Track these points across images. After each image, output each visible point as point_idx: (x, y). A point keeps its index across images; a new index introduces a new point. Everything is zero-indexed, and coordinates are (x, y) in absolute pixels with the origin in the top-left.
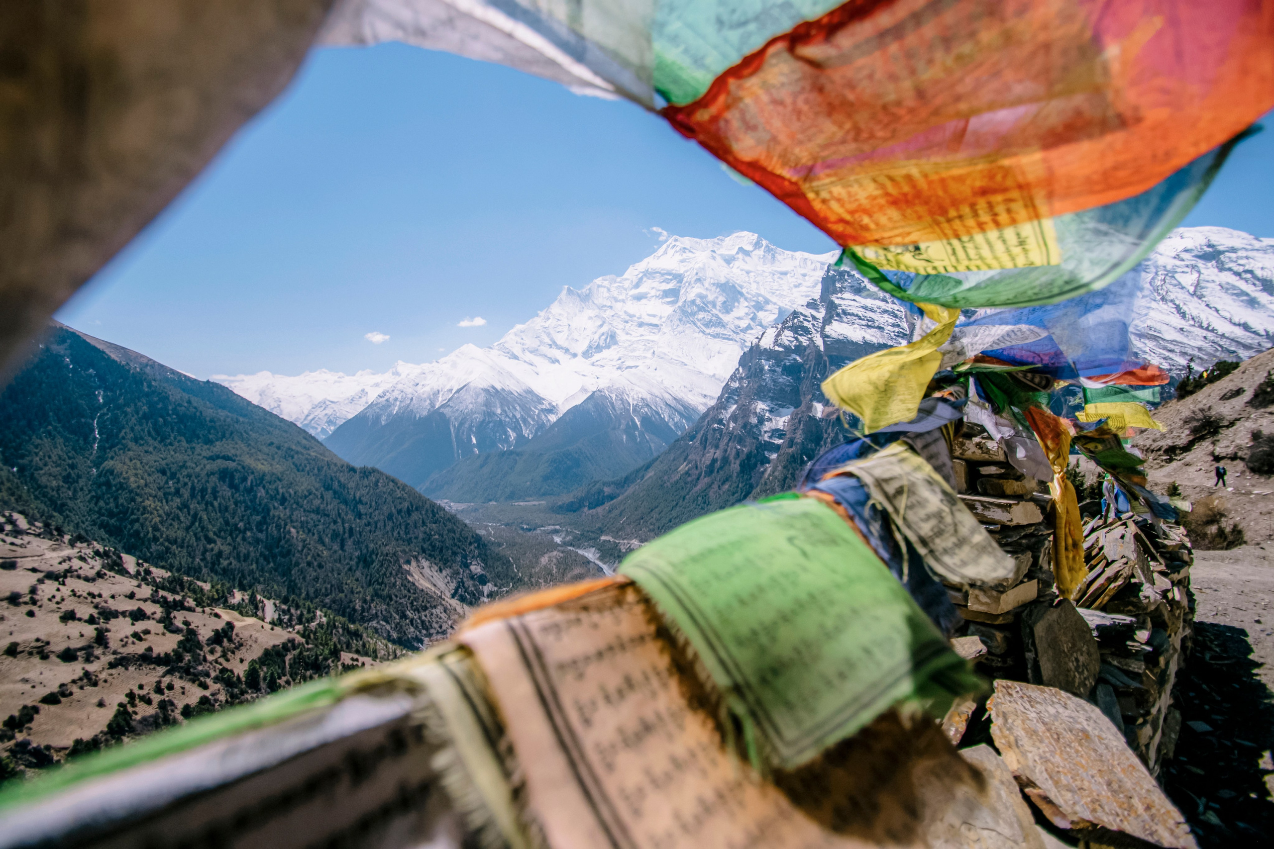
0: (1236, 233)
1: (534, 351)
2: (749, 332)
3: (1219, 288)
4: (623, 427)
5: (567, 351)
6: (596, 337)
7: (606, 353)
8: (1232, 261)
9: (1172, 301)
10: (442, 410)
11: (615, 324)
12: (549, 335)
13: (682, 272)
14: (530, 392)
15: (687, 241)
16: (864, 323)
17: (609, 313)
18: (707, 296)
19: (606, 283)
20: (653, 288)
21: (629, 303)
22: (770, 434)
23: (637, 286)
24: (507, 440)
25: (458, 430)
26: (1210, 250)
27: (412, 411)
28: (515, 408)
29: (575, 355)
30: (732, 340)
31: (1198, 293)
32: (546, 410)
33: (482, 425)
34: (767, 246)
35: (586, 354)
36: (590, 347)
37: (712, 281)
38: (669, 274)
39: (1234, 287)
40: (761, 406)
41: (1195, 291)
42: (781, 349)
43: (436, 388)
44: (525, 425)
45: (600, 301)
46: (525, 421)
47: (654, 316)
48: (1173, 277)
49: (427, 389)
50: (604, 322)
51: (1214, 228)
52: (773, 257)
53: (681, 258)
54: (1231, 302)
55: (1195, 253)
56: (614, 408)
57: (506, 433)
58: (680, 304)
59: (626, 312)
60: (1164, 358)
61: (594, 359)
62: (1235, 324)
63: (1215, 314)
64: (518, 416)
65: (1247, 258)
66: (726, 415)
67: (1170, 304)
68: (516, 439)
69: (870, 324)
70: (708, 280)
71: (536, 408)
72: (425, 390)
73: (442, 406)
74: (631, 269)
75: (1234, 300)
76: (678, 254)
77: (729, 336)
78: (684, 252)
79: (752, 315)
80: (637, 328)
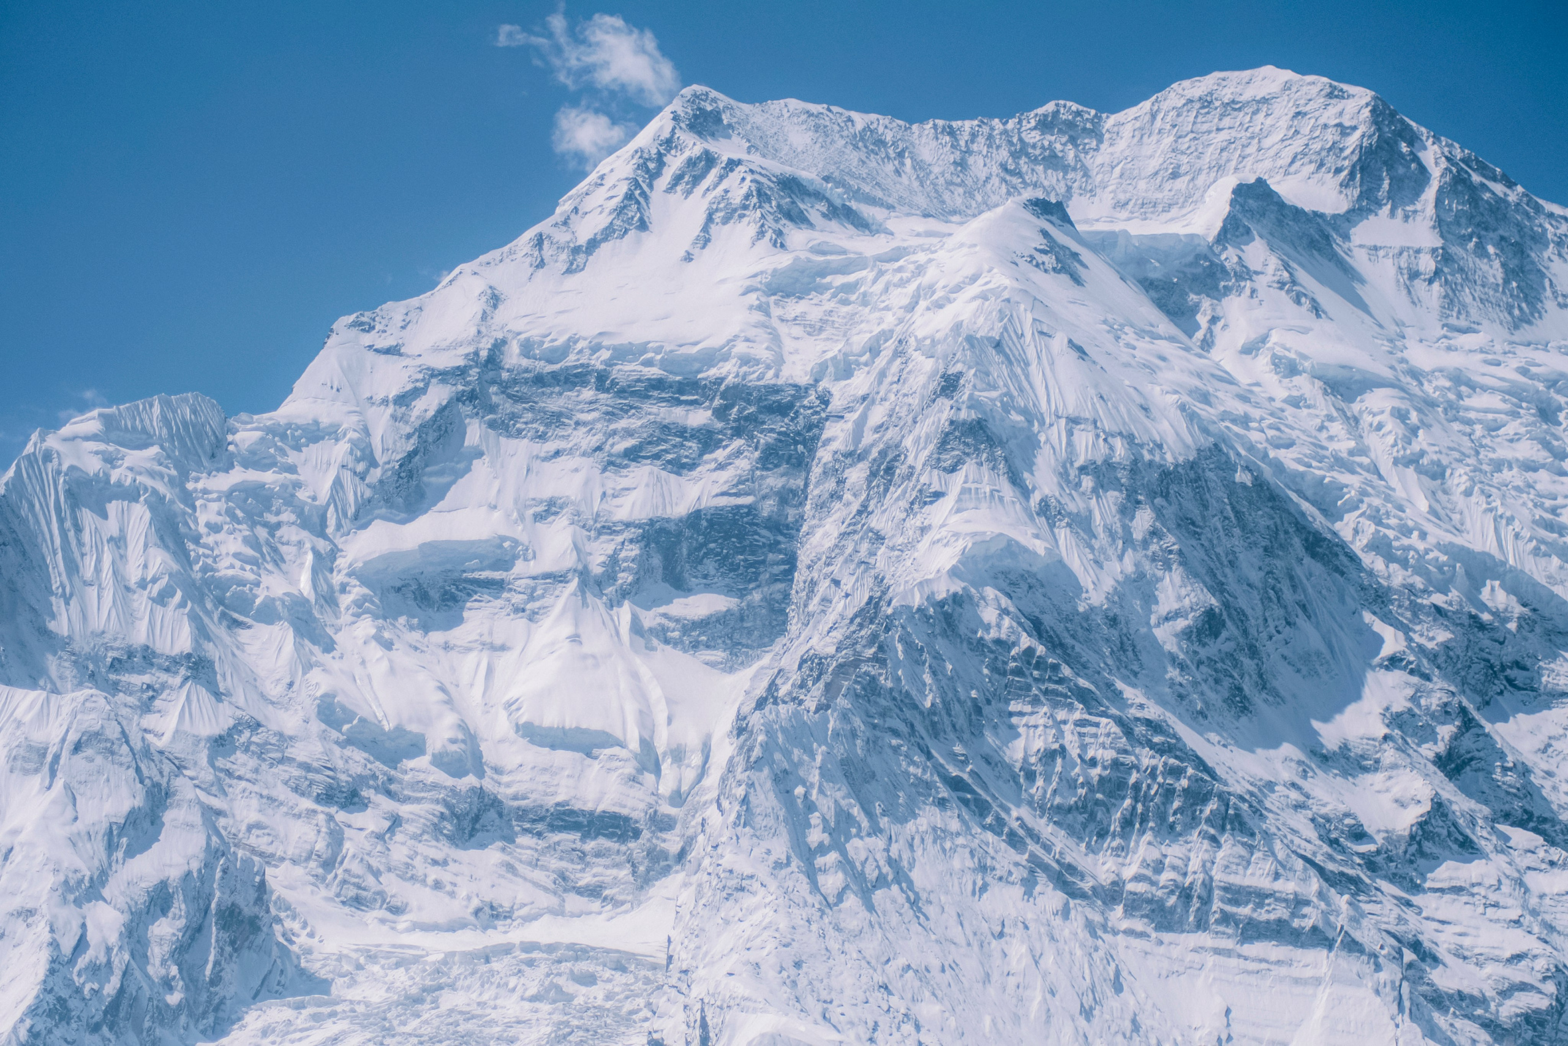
2: (1448, 872)
20: (550, 509)
30: (1319, 938)
34: (1458, 184)
76: (745, 229)
77: (1299, 903)
78: (799, 218)
79: (1446, 731)
80: (441, 850)
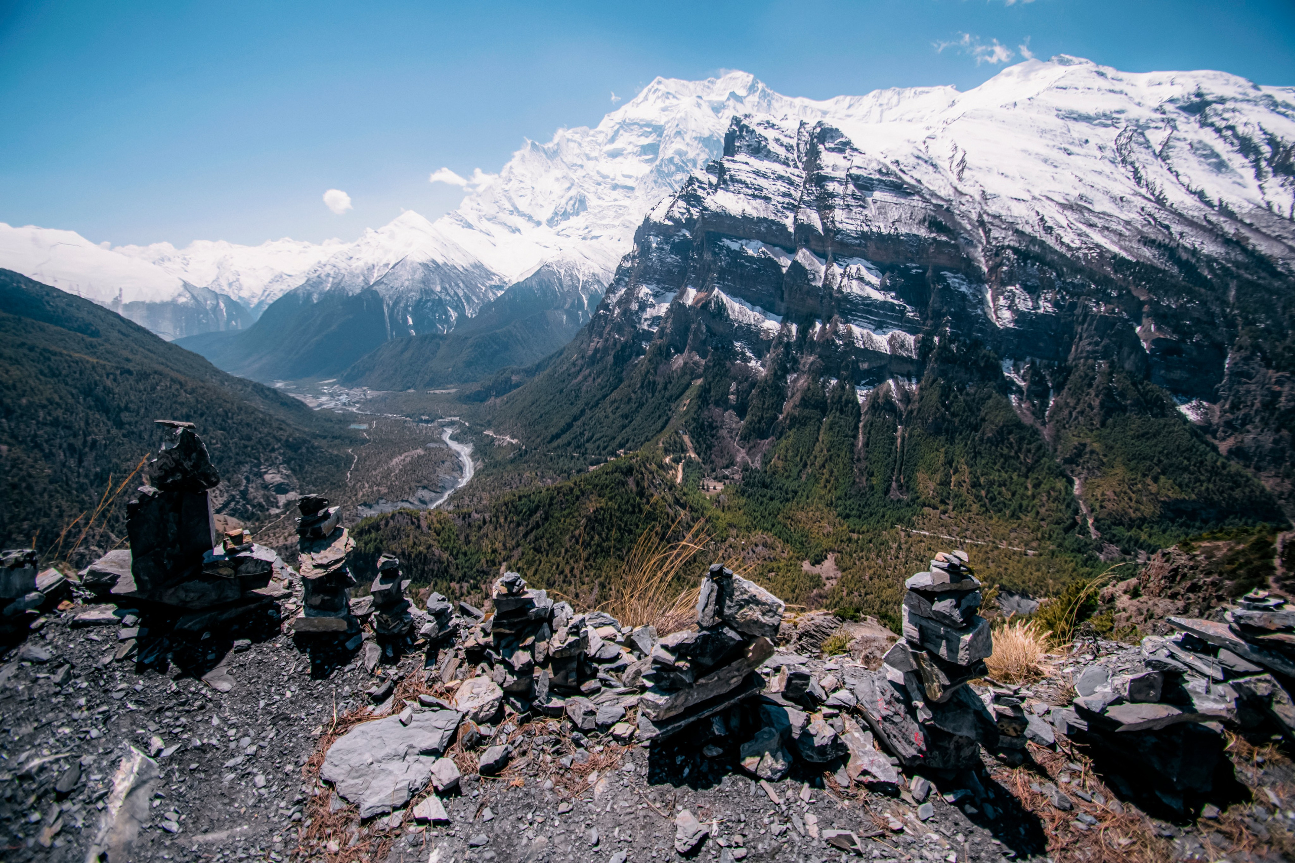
0: (1234, 79)
1: (492, 219)
3: (1189, 147)
4: (567, 306)
5: (530, 218)
6: (564, 201)
7: (573, 221)
8: (1217, 114)
9: (1132, 164)
10: (376, 288)
11: (586, 186)
12: (510, 199)
13: (662, 123)
14: (479, 266)
15: (672, 84)
16: (750, 192)
17: (580, 173)
18: (687, 153)
19: (577, 137)
20: (630, 143)
21: (603, 161)
23: (612, 140)
24: (447, 321)
25: (392, 310)
26: (1198, 100)
27: (343, 288)
28: (457, 285)
29: (539, 224)
31: (1164, 154)
32: (495, 287)
33: (419, 304)
34: (763, 91)
35: (551, 222)
36: (556, 214)
37: (694, 135)
38: (648, 125)
39: (1205, 146)
40: (644, 291)
41: (1161, 152)
43: (370, 262)
44: (468, 303)
45: (569, 159)
46: (468, 299)
47: (630, 177)
48: (1142, 134)
49: (361, 264)
50: (572, 185)
51: (1211, 73)
52: (769, 104)
53: (663, 105)
54: (1196, 165)
55: (1181, 104)
56: (561, 285)
57: (446, 312)
58: (657, 162)
59: (598, 172)
60: (1079, 235)
61: (560, 227)
62: (1191, 192)
63: (1174, 179)
64: (461, 294)
65: (1234, 110)
66: (613, 299)
67: (1129, 167)
68: (457, 319)
69: (758, 194)
70: (690, 133)
71: (483, 285)
72: (358, 265)
73: (376, 283)
74: (606, 119)
75: (1200, 163)
76: (660, 100)
78: (667, 98)
80: (610, 191)
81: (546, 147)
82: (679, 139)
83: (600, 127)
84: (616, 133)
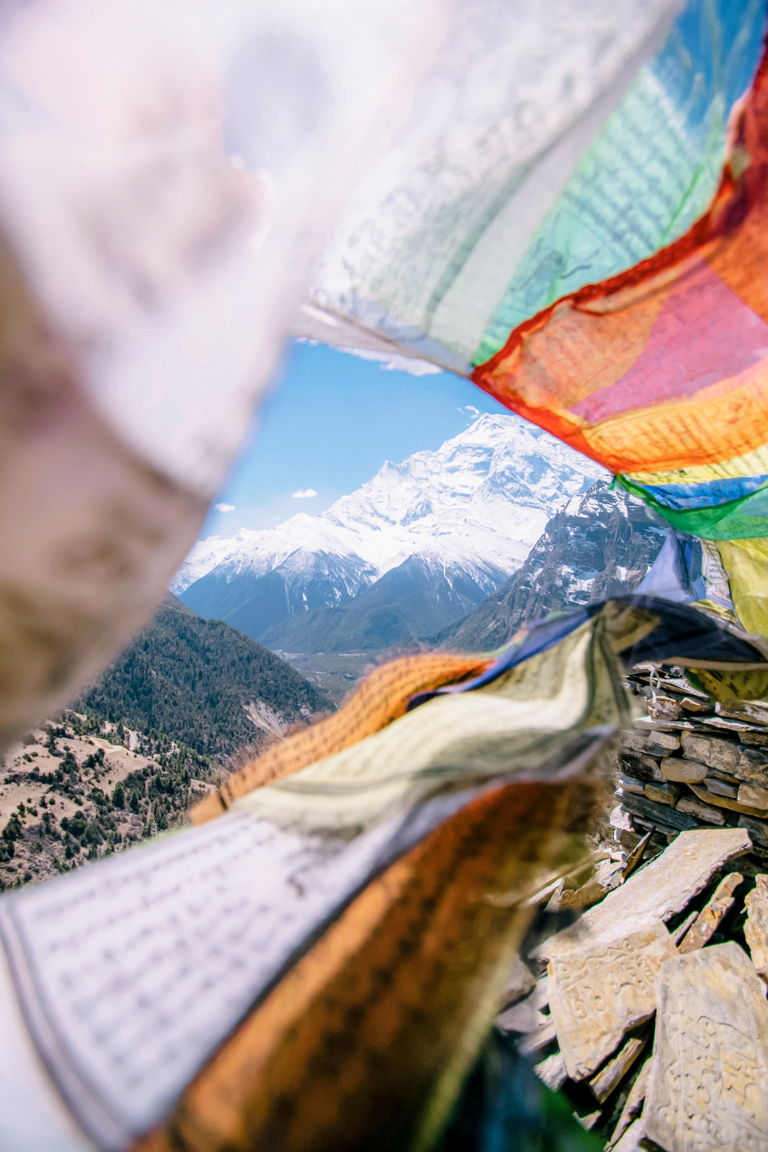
1: (358, 520)
2: (555, 500)
4: (436, 587)
5: (387, 519)
6: (414, 506)
7: (422, 521)
10: (277, 571)
11: (430, 494)
12: (371, 504)
13: (492, 446)
14: (354, 556)
15: (497, 418)
17: (425, 484)
18: (515, 468)
19: (423, 458)
20: (465, 461)
21: (444, 475)
22: (574, 596)
23: (451, 459)
24: (333, 599)
25: (291, 589)
27: (252, 572)
28: (340, 570)
29: (394, 523)
30: (538, 508)
32: (368, 572)
33: (312, 585)
35: (404, 522)
36: (408, 515)
37: (520, 454)
38: (480, 448)
40: (566, 570)
42: (586, 516)
43: (273, 552)
44: (349, 585)
45: (416, 474)
46: (349, 581)
47: (466, 487)
49: (265, 552)
50: (420, 493)
53: (492, 433)
56: (428, 570)
57: (332, 592)
58: (490, 475)
59: (440, 484)
61: (411, 526)
64: (343, 577)
66: (533, 577)
68: (342, 597)
70: (516, 454)
71: (359, 570)
72: (263, 554)
73: (279, 568)
74: (445, 444)
76: (489, 430)
77: (537, 504)
78: (495, 428)
79: (558, 485)
80: (450, 498)
81: (399, 466)
82: (508, 457)
83: (440, 451)
84: (454, 455)
